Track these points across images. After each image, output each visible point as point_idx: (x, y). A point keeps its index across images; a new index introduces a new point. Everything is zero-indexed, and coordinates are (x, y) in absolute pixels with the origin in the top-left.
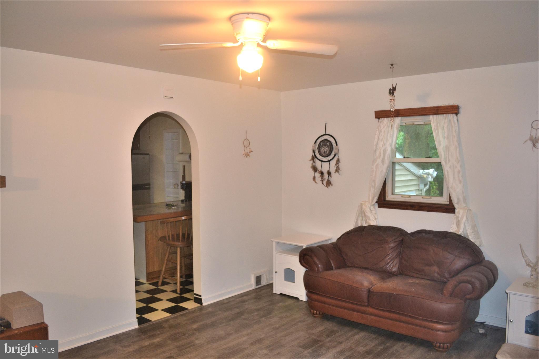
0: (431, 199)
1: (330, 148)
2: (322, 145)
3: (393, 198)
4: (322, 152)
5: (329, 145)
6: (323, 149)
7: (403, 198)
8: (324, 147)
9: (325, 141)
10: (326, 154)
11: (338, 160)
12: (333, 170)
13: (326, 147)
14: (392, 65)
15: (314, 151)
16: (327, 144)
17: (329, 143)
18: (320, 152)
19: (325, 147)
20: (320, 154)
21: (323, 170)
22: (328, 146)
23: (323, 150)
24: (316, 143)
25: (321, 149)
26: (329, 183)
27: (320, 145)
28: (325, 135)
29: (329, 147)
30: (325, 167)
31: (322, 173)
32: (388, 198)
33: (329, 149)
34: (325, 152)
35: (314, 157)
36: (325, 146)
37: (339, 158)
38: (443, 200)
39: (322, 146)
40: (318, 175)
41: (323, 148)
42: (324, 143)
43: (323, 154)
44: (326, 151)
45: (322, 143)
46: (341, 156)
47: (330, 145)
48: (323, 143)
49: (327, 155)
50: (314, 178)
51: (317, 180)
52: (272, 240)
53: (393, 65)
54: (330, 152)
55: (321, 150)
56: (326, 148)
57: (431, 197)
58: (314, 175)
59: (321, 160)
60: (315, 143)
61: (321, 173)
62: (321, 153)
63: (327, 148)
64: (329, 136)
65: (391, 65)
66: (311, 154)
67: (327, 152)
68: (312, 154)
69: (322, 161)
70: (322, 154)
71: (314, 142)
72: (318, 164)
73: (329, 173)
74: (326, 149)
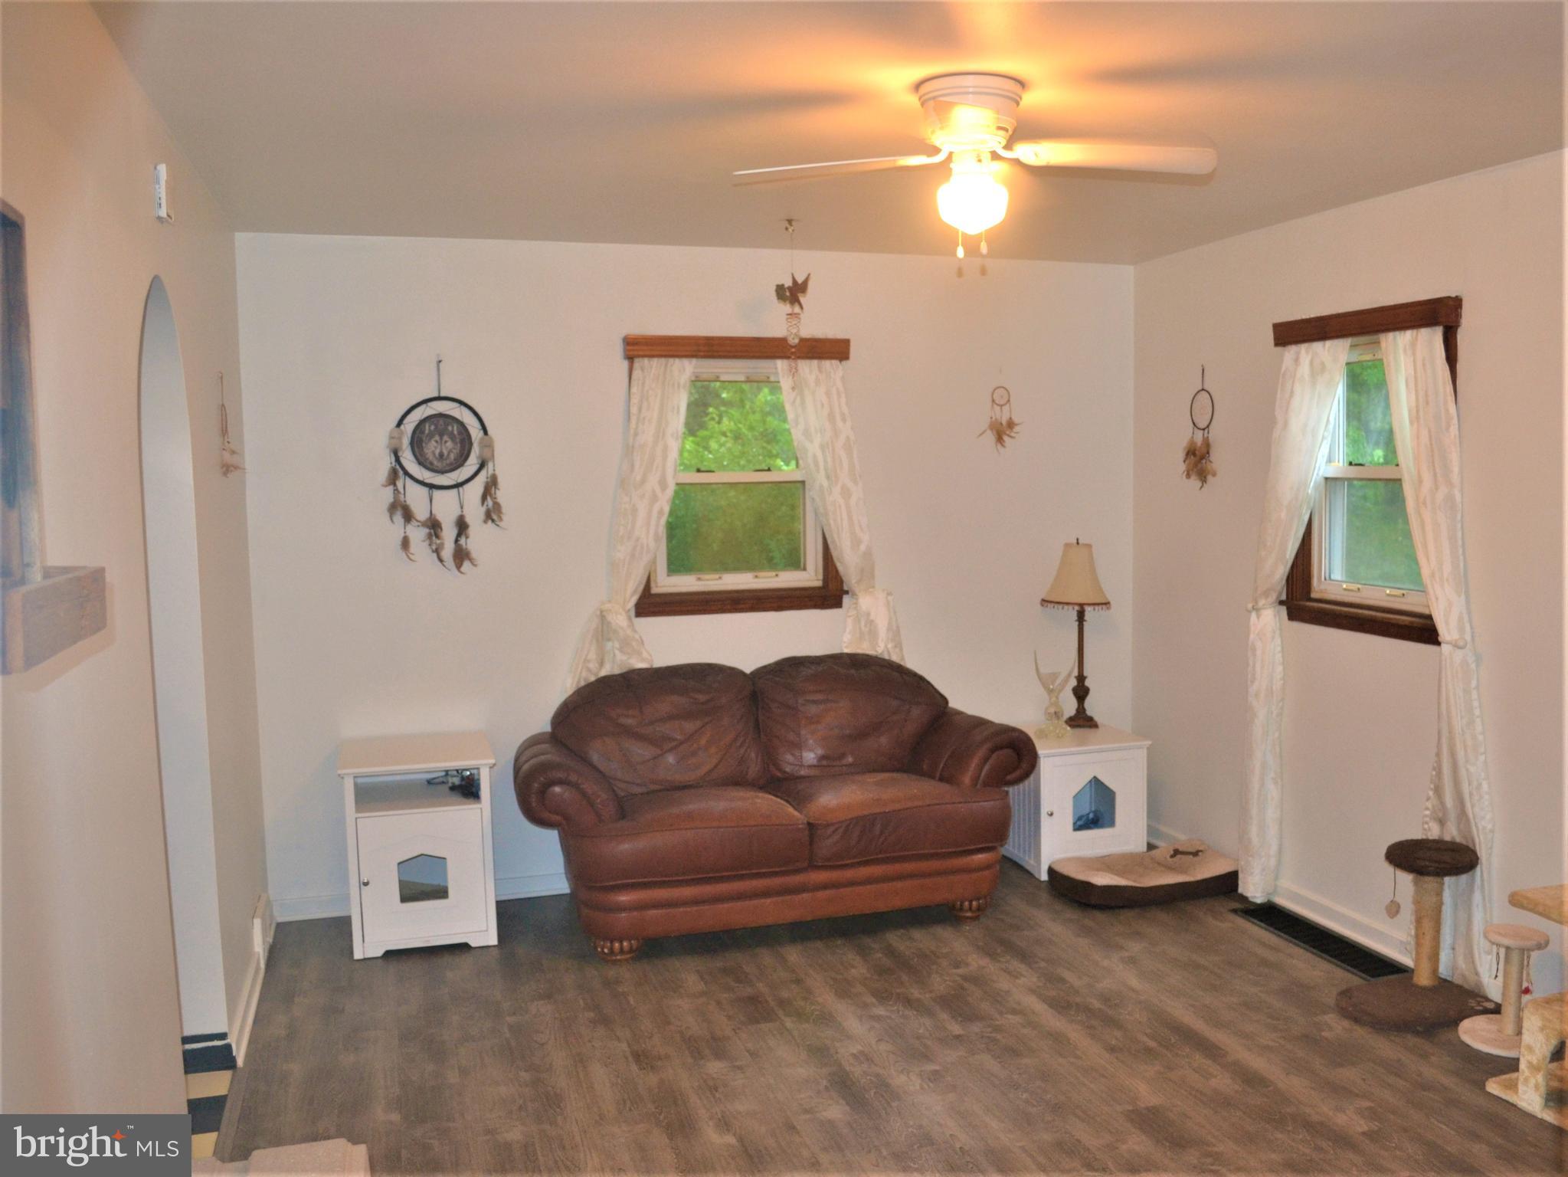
0: (776, 579)
1: (462, 442)
2: (427, 432)
3: (674, 586)
4: (430, 457)
5: (455, 432)
6: (436, 448)
7: (703, 583)
8: (437, 438)
9: (441, 421)
10: (448, 462)
11: (492, 485)
12: (474, 513)
13: (446, 438)
14: (790, 221)
15: (396, 453)
16: (450, 428)
17: (455, 428)
18: (421, 455)
19: (441, 439)
20: (420, 463)
21: (440, 517)
22: (455, 436)
23: (432, 448)
24: (402, 427)
25: (424, 445)
26: (461, 556)
27: (423, 432)
28: (439, 398)
29: (458, 440)
30: (446, 507)
31: (434, 526)
32: (657, 587)
33: (459, 445)
34: (441, 455)
35: (398, 471)
36: (441, 436)
37: (497, 472)
38: (809, 577)
39: (431, 436)
40: (417, 535)
41: (433, 443)
42: (436, 426)
43: (435, 463)
44: (445, 453)
45: (430, 426)
46: (503, 466)
47: (460, 433)
48: (433, 427)
49: (451, 464)
50: (405, 543)
51: (413, 548)
52: (339, 772)
53: (793, 223)
54: (461, 456)
55: (426, 451)
56: (446, 442)
57: (777, 573)
58: (403, 535)
59: (427, 481)
60: (400, 423)
61: (429, 524)
62: (427, 459)
63: (450, 444)
64: (456, 405)
65: (787, 222)
66: (386, 463)
67: (452, 456)
68: (391, 463)
69: (431, 486)
70: (431, 464)
71: (395, 423)
72: (416, 496)
73: (462, 526)
74: (449, 447)
